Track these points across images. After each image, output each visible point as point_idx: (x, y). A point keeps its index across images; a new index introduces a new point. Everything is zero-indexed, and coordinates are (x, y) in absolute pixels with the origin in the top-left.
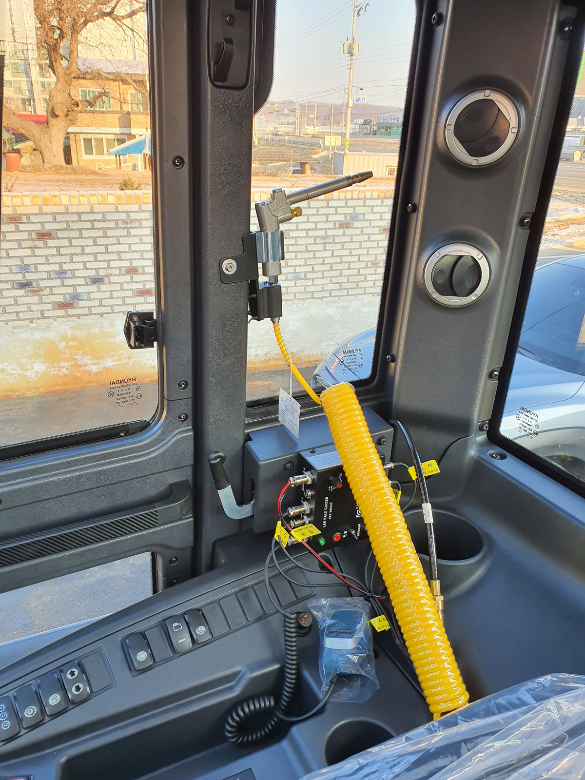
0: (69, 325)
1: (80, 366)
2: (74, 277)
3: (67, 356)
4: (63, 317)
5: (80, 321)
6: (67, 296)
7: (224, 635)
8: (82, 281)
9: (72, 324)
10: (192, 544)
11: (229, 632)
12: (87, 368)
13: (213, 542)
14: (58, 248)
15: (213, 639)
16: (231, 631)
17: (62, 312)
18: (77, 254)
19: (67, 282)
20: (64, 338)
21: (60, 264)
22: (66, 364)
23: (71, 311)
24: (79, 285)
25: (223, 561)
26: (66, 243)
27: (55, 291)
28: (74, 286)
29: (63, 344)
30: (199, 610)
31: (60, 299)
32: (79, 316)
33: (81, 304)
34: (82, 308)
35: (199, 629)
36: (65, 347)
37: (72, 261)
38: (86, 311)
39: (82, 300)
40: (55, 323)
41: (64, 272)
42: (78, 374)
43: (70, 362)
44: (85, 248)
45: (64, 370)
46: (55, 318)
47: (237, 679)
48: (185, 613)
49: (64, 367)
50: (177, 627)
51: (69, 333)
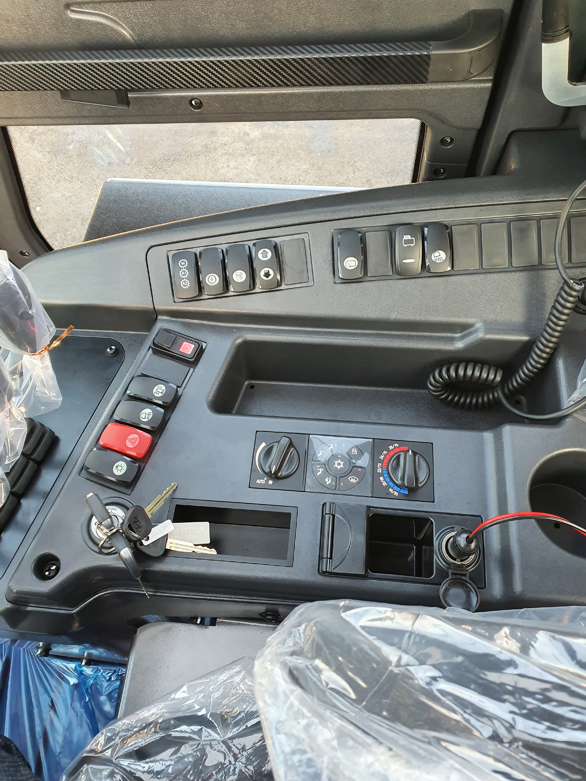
7: (469, 272)
10: (478, 125)
11: (479, 271)
13: (509, 131)
15: (452, 273)
16: (483, 271)
25: (513, 167)
30: (447, 227)
35: (436, 254)
47: (464, 333)
48: (427, 225)
50: (407, 242)
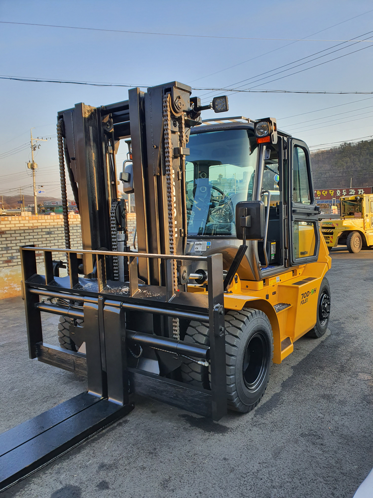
0: (9, 270)
1: (13, 288)
2: (12, 249)
3: (7, 284)
4: (7, 266)
5: (13, 268)
6: (9, 257)
8: (15, 251)
9: (10, 270)
12: (15, 289)
14: (6, 238)
17: (6, 265)
18: (13, 240)
19: (9, 252)
20: (7, 276)
21: (7, 244)
22: (7, 288)
23: (10, 264)
24: (14, 253)
26: (9, 235)
27: (4, 255)
28: (12, 253)
29: (6, 279)
31: (6, 259)
32: (13, 266)
33: (14, 261)
34: (14, 262)
36: (7, 280)
37: (11, 243)
38: (16, 264)
39: (15, 259)
40: (4, 269)
41: (8, 247)
42: (11, 292)
43: (8, 287)
44: (17, 237)
45: (6, 291)
46: (3, 267)
49: (6, 289)
51: (9, 273)
